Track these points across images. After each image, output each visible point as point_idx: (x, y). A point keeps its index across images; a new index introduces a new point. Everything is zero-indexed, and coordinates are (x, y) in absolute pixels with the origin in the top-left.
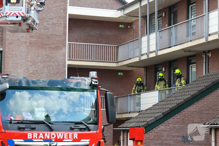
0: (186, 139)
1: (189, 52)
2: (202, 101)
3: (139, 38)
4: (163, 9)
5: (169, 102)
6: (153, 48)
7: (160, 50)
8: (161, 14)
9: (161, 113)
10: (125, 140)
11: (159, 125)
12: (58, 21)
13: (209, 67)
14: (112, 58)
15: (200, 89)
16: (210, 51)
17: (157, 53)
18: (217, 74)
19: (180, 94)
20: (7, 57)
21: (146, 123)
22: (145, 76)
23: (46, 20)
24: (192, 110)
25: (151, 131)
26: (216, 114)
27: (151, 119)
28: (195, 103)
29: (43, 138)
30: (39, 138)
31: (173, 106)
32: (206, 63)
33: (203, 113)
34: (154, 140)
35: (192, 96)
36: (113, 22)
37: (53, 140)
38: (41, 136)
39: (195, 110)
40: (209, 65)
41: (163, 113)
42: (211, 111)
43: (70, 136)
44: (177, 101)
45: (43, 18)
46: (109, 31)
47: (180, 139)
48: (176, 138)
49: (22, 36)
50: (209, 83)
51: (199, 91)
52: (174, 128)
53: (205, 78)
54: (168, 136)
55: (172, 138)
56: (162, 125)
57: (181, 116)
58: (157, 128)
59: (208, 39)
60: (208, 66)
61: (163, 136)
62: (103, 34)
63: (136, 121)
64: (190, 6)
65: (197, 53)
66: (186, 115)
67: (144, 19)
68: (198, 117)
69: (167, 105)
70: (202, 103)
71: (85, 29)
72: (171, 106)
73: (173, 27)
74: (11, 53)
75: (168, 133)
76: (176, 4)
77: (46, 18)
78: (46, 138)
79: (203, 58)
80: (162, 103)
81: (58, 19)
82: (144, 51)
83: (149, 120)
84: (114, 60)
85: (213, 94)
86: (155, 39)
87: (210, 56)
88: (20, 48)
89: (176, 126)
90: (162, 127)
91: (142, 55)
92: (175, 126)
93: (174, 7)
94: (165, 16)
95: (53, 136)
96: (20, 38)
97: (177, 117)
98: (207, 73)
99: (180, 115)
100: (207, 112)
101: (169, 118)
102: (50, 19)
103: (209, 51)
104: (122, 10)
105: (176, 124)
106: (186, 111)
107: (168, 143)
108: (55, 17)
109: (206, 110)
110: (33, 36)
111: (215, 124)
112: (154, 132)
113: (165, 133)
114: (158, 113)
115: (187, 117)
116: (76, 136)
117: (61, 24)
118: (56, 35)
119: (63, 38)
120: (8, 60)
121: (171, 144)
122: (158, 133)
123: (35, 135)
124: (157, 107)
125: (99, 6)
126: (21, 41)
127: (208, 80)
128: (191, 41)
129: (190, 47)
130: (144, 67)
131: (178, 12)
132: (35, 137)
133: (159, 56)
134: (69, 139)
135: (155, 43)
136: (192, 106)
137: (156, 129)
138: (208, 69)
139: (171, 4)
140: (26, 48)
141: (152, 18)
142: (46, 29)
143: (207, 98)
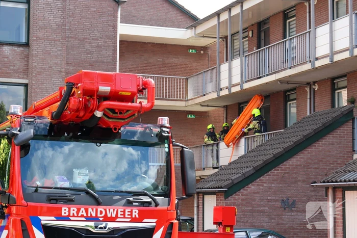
0: (286, 204)
1: (288, 83)
2: (308, 151)
3: (217, 66)
4: (249, 26)
5: (263, 153)
6: (236, 79)
7: (246, 82)
8: (247, 33)
9: (252, 168)
10: (200, 207)
11: (249, 184)
12: (106, 42)
13: (316, 104)
14: (180, 95)
15: (305, 133)
16: (317, 82)
17: (242, 86)
18: (329, 113)
19: (277, 142)
20: (34, 92)
21: (231, 181)
22: (225, 119)
23: (87, 40)
24: (295, 164)
25: (237, 193)
26: (329, 169)
27: (237, 176)
28: (299, 154)
29: (85, 215)
30: (80, 215)
31: (268, 157)
32: (310, 99)
33: (311, 168)
34: (242, 205)
35: (295, 143)
36: (180, 45)
37: (101, 219)
38: (82, 212)
39: (299, 163)
40: (316, 102)
41: (254, 168)
42: (321, 164)
43: (127, 213)
44: (273, 150)
45: (84, 39)
46: (175, 58)
47: (279, 204)
48: (273, 203)
49: (56, 63)
50: (318, 126)
51: (304, 136)
52: (270, 188)
53: (311, 119)
54: (262, 200)
55: (267, 203)
56: (253, 185)
57: (280, 171)
58: (245, 188)
59: (314, 64)
60: (314, 103)
61: (254, 200)
62: (167, 61)
63: (215, 179)
64: (288, 21)
65: (297, 85)
66: (286, 170)
67: (223, 40)
68: (303, 173)
69: (259, 157)
70: (308, 153)
71: (143, 56)
72: (265, 158)
73: (264, 49)
74: (40, 86)
75: (262, 195)
76: (268, 18)
77: (89, 39)
78: (89, 215)
79: (307, 93)
80: (252, 153)
81: (105, 39)
82: (224, 83)
83: (235, 177)
84: (183, 98)
85: (324, 140)
86: (239, 67)
87: (316, 89)
88: (53, 79)
89: (273, 185)
90: (253, 187)
91: (221, 89)
92: (270, 185)
93: (265, 24)
94: (252, 36)
95: (101, 212)
96: (52, 65)
97: (274, 173)
98: (312, 113)
99: (278, 170)
100: (316, 166)
101: (263, 175)
102: (93, 39)
103: (314, 83)
104: (193, 28)
105: (272, 183)
106: (286, 165)
107: (262, 210)
108: (100, 37)
109: (315, 163)
110: (70, 62)
111: (334, 181)
112: (242, 195)
113: (257, 196)
114: (247, 167)
115: (287, 173)
116: (136, 213)
117: (109, 46)
118: (103, 62)
119: (112, 66)
120: (36, 97)
121: (265, 211)
122: (247, 195)
123: (74, 210)
124: (245, 160)
125: (162, 24)
126: (54, 70)
127: (316, 121)
128: (290, 68)
129: (290, 76)
130: (224, 107)
131: (271, 30)
132: (73, 214)
133: (245, 89)
134: (125, 217)
135: (239, 72)
136: (294, 158)
137: (244, 190)
138: (314, 107)
139: (261, 19)
140: (61, 80)
141: (234, 40)
142: (88, 54)
143: (315, 146)
